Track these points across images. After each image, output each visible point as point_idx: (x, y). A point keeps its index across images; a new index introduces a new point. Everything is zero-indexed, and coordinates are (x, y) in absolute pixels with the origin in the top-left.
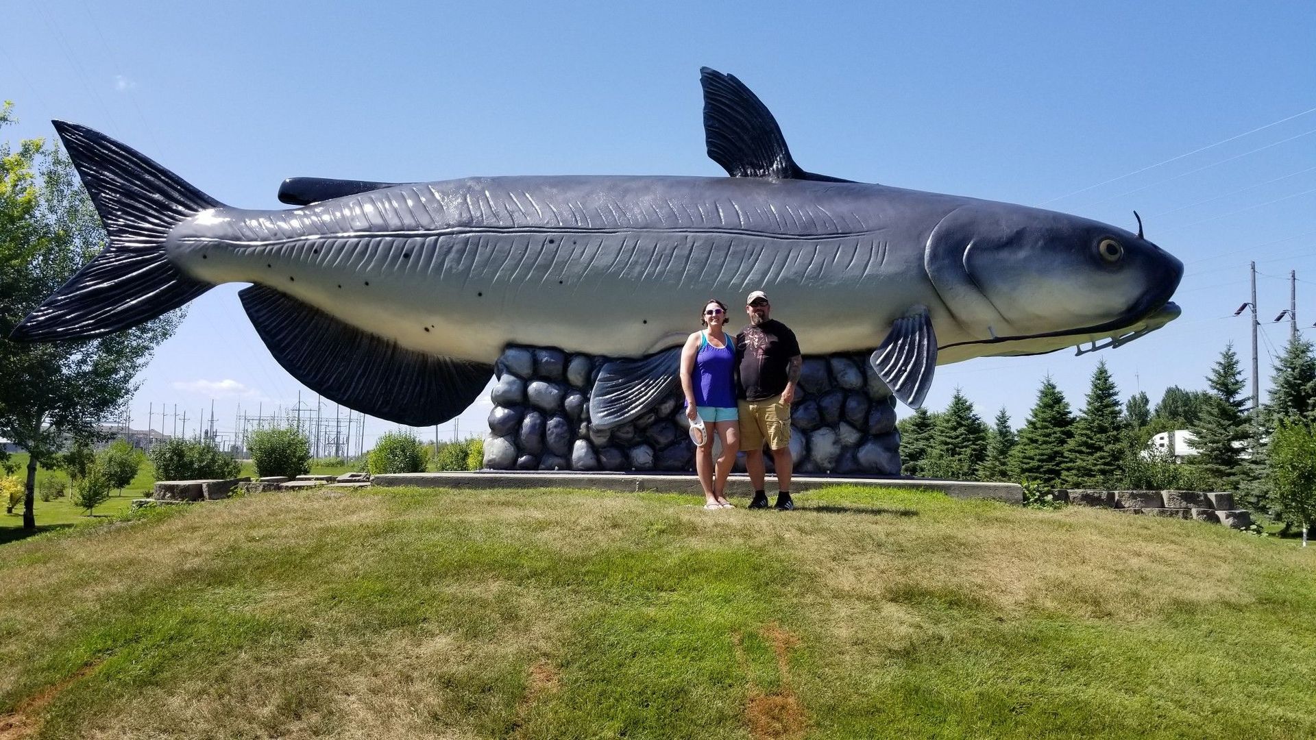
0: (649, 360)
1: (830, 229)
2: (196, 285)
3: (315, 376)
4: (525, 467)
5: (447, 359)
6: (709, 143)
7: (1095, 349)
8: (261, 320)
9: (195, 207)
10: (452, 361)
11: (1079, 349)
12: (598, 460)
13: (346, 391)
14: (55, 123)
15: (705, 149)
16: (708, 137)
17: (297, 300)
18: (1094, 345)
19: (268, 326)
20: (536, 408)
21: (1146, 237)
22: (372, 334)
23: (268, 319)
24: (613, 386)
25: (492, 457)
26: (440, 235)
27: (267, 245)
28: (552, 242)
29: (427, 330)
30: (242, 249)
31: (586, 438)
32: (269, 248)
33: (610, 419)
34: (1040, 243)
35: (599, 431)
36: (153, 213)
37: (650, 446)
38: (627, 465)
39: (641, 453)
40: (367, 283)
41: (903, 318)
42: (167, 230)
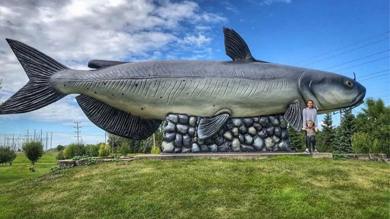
0: (215, 118)
1: (270, 77)
2: (61, 95)
4: (177, 152)
6: (226, 50)
8: (83, 106)
9: (60, 69)
12: (200, 149)
13: (113, 129)
14: (7, 39)
15: (225, 52)
16: (226, 48)
19: (86, 108)
20: (180, 133)
22: (121, 110)
23: (86, 106)
24: (204, 126)
25: (167, 149)
26: (147, 78)
27: (87, 82)
28: (184, 81)
29: (142, 109)
30: (78, 83)
31: (196, 143)
32: (88, 82)
33: (205, 137)
34: (330, 82)
35: (201, 140)
36: (44, 70)
37: (216, 144)
38: (209, 151)
39: (214, 147)
40: (123, 94)
41: (292, 104)
42: (50, 77)
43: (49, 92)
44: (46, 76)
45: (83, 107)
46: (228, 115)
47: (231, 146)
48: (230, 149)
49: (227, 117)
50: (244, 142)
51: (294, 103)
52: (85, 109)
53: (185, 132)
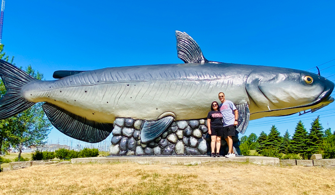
0: (159, 121)
1: (215, 77)
2: (30, 103)
3: (63, 129)
4: (122, 155)
5: (101, 122)
7: (305, 113)
9: (29, 80)
10: (102, 123)
11: (300, 113)
12: (144, 152)
17: (58, 107)
18: (305, 111)
20: (126, 136)
21: (321, 75)
22: (79, 116)
23: (50, 112)
24: (148, 129)
25: (112, 152)
26: (96, 85)
28: (128, 85)
29: (93, 114)
30: (41, 92)
31: (140, 145)
37: (160, 147)
38: (153, 154)
39: (157, 149)
40: (75, 101)
41: (239, 104)
42: (21, 88)
43: (21, 101)
44: (18, 87)
45: (48, 114)
46: (172, 118)
47: (175, 149)
48: (174, 152)
49: (171, 119)
50: (189, 145)
51: (240, 103)
52: (49, 115)
53: (130, 135)
